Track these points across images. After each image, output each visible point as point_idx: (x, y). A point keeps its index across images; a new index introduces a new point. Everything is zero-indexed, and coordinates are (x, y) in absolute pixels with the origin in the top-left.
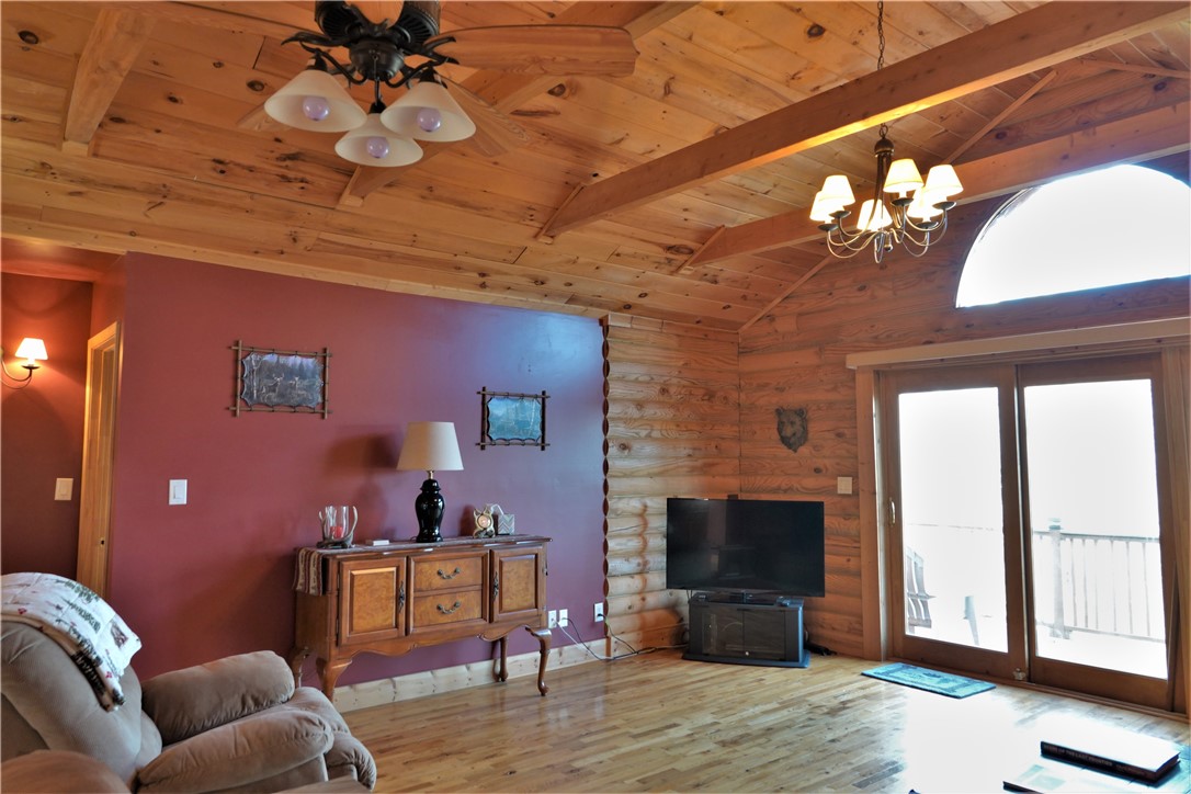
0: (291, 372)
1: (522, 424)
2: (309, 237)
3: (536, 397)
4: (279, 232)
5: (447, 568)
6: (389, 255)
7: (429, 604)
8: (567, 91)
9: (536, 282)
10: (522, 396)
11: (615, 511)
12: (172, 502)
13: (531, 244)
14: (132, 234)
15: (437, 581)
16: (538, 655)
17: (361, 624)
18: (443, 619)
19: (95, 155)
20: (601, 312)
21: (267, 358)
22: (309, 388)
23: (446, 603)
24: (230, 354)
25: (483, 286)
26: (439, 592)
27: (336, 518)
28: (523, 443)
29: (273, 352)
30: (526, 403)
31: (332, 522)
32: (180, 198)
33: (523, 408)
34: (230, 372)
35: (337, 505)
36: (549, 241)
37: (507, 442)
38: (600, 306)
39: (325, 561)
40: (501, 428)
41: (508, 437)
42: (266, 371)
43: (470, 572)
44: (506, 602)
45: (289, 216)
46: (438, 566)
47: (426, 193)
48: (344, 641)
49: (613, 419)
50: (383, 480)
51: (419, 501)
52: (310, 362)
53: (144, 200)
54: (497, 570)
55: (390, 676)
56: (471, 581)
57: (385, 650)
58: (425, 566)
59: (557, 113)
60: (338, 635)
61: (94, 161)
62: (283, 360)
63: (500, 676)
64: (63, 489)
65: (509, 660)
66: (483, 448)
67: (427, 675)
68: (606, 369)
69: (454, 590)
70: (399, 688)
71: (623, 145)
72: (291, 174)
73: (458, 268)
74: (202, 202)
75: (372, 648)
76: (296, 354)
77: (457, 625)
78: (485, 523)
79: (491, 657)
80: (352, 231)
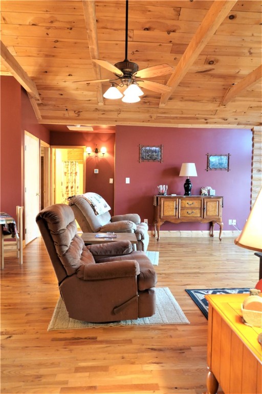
0: (153, 151)
1: (221, 164)
2: (154, 116)
3: (226, 155)
4: (146, 116)
5: (190, 202)
6: (176, 118)
7: (185, 211)
8: (215, 62)
9: (224, 120)
10: (221, 155)
11: (255, 191)
12: (127, 183)
13: (218, 108)
14: (116, 121)
15: (187, 206)
16: (219, 231)
17: (167, 214)
18: (189, 216)
19: (105, 105)
20: (251, 127)
21: (147, 148)
22: (157, 155)
23: (190, 211)
24: (138, 147)
25: (207, 123)
26: (188, 208)
27: (163, 188)
28: (221, 169)
29: (148, 146)
30: (222, 157)
31: (161, 189)
32: (123, 111)
33: (221, 159)
34: (138, 152)
35: (163, 185)
36: (224, 107)
37: (216, 169)
38: (250, 125)
39: (157, 198)
40: (214, 165)
41: (216, 167)
42: (147, 152)
43: (197, 204)
44: (208, 213)
45: (148, 112)
46: (187, 201)
47: (181, 99)
48: (162, 217)
49: (255, 162)
50: (177, 179)
51: (185, 184)
52: (157, 149)
53: (116, 113)
54: (205, 204)
55: (179, 230)
56: (197, 206)
57: (173, 221)
58: (184, 201)
59: (214, 69)
60: (160, 216)
61: (105, 106)
62: (151, 148)
63: (212, 236)
64: (111, 181)
65: (214, 231)
66: (207, 171)
67: (190, 231)
68: (253, 145)
69: (192, 208)
70: (182, 233)
71: (240, 73)
72: (146, 101)
73: (197, 119)
74: (128, 111)
75: (169, 220)
76: (154, 146)
77: (193, 218)
78: (205, 191)
79: (209, 230)
80: (164, 113)
